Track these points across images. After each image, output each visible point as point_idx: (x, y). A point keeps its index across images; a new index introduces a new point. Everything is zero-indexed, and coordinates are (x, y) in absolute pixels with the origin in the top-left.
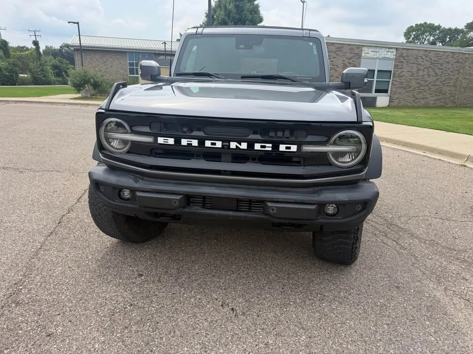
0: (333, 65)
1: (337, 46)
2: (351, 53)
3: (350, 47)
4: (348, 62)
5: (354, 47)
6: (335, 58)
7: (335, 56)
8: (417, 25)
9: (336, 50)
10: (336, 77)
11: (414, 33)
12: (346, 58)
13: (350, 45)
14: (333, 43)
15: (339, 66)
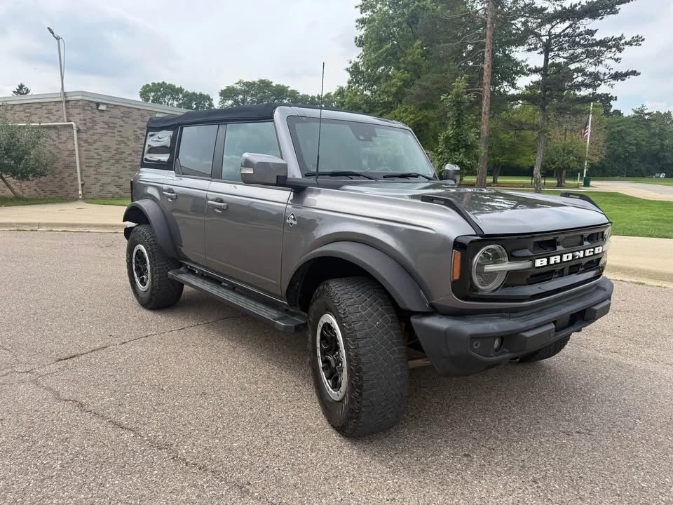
0: (121, 137)
1: (123, 109)
2: (143, 121)
3: (140, 113)
4: (141, 133)
5: (146, 112)
6: (123, 126)
7: (122, 123)
8: (153, 83)
9: (122, 115)
10: (129, 154)
11: (153, 94)
12: (138, 128)
13: (139, 109)
14: (116, 106)
15: (130, 138)
